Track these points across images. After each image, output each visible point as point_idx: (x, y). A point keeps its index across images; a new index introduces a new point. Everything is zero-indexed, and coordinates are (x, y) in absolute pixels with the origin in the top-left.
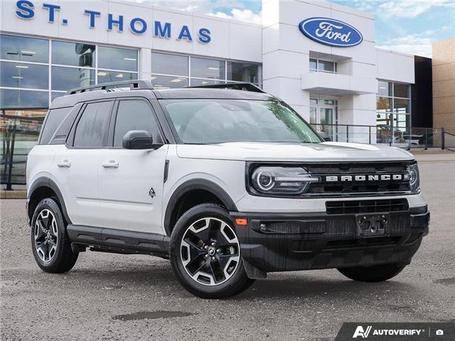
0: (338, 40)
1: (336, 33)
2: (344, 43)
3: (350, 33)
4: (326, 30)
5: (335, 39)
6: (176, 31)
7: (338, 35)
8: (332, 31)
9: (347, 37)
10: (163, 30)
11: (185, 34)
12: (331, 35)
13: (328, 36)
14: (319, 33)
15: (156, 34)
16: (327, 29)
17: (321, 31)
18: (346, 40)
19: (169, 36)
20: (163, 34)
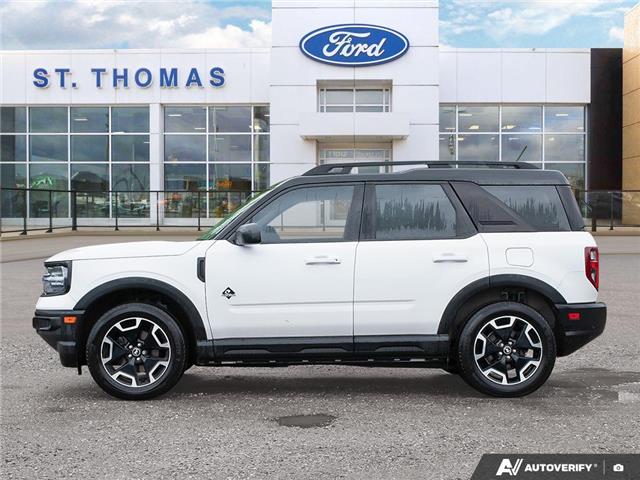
0: (363, 56)
1: (360, 45)
2: (374, 58)
3: (384, 40)
4: (341, 44)
5: (356, 55)
6: (183, 78)
7: (361, 48)
8: (352, 43)
9: (378, 47)
10: (169, 79)
11: (194, 78)
12: (348, 51)
13: (344, 52)
14: (329, 50)
15: (162, 85)
16: (343, 42)
17: (332, 47)
18: (376, 54)
19: (176, 84)
20: (169, 84)
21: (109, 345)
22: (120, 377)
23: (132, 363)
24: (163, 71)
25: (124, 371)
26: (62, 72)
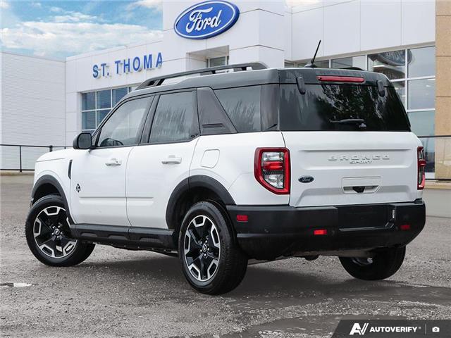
21: (39, 224)
22: (45, 248)
23: (53, 239)
24: (145, 57)
25: (47, 245)
26: (103, 65)
